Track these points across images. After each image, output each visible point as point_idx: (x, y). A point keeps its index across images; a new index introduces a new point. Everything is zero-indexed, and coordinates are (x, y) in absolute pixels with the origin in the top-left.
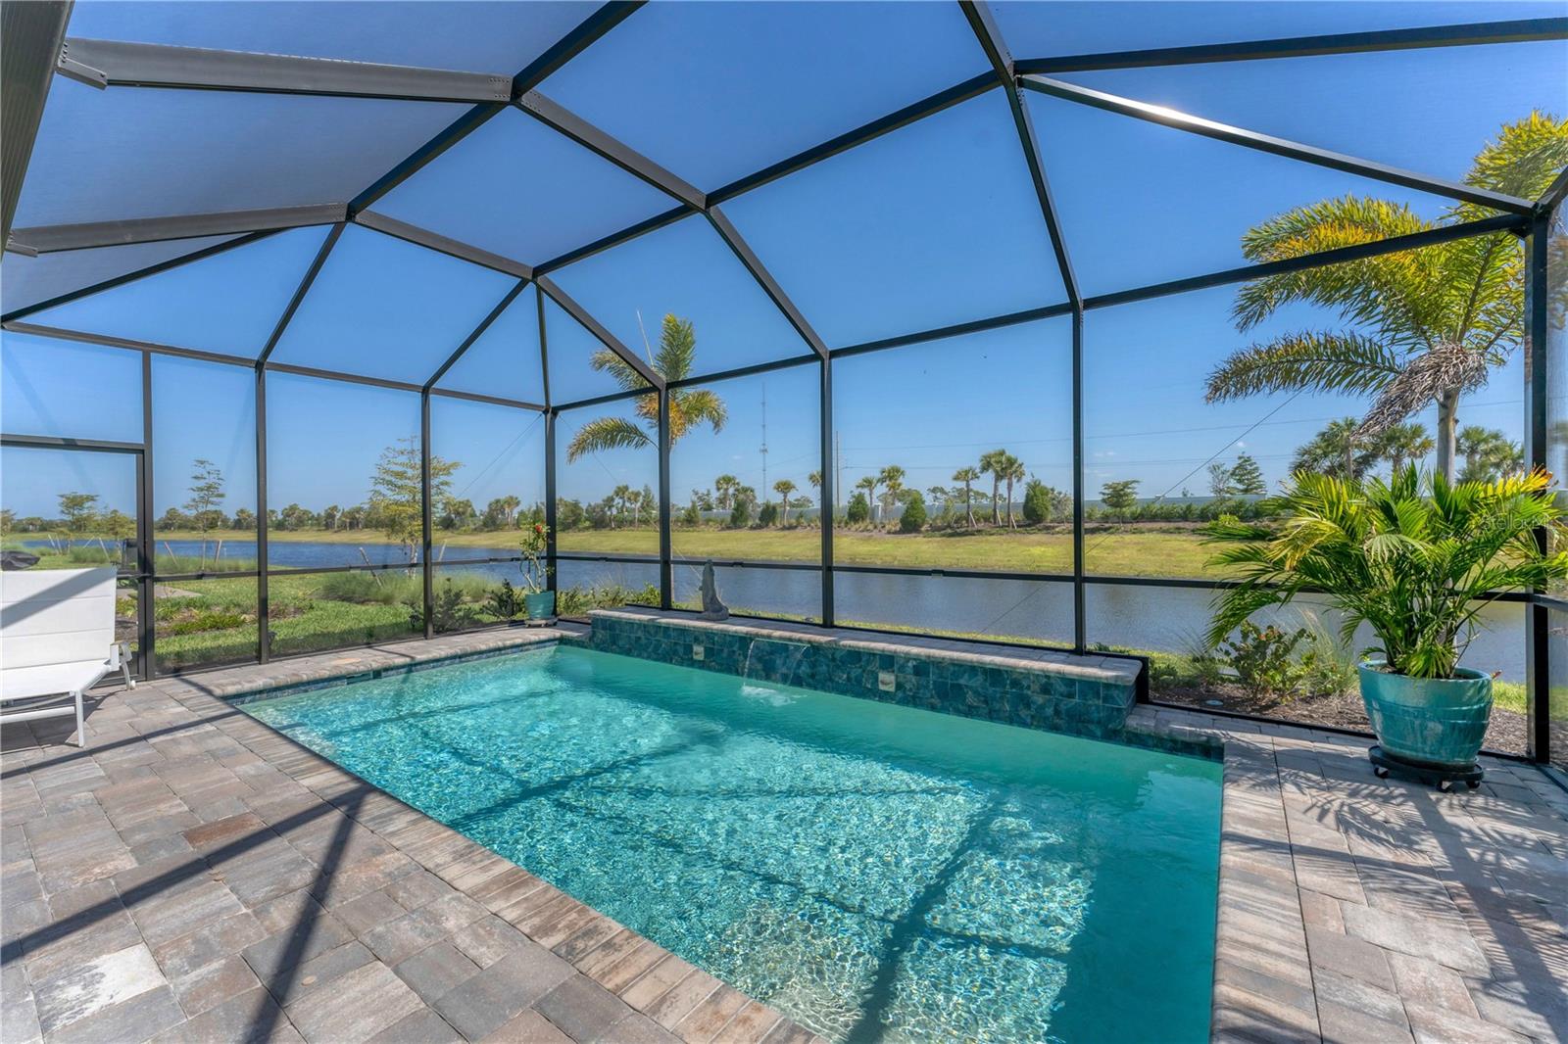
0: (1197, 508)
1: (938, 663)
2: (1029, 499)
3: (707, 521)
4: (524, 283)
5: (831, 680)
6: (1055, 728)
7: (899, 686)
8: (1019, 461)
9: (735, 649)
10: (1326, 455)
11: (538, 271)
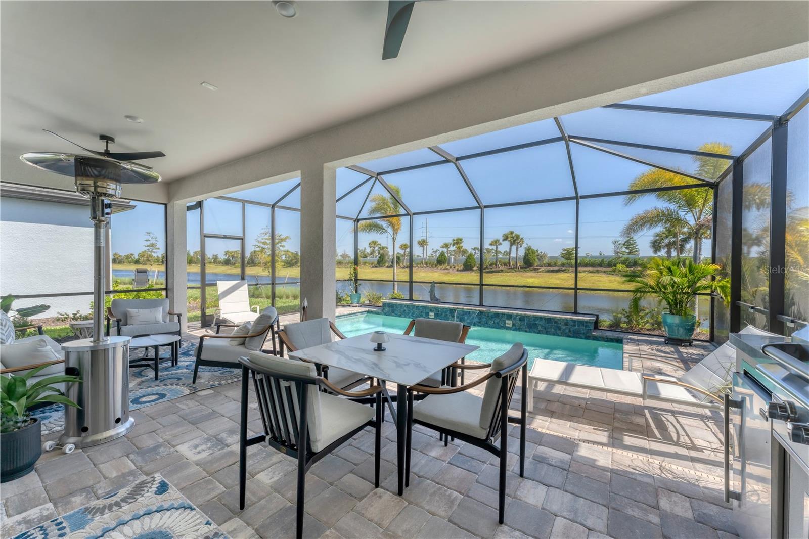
0: (606, 261)
1: (528, 317)
2: (526, 255)
3: (365, 263)
4: (372, 177)
5: (487, 323)
6: (569, 336)
7: (513, 325)
8: (521, 237)
9: (447, 313)
10: (667, 237)
11: (379, 174)
